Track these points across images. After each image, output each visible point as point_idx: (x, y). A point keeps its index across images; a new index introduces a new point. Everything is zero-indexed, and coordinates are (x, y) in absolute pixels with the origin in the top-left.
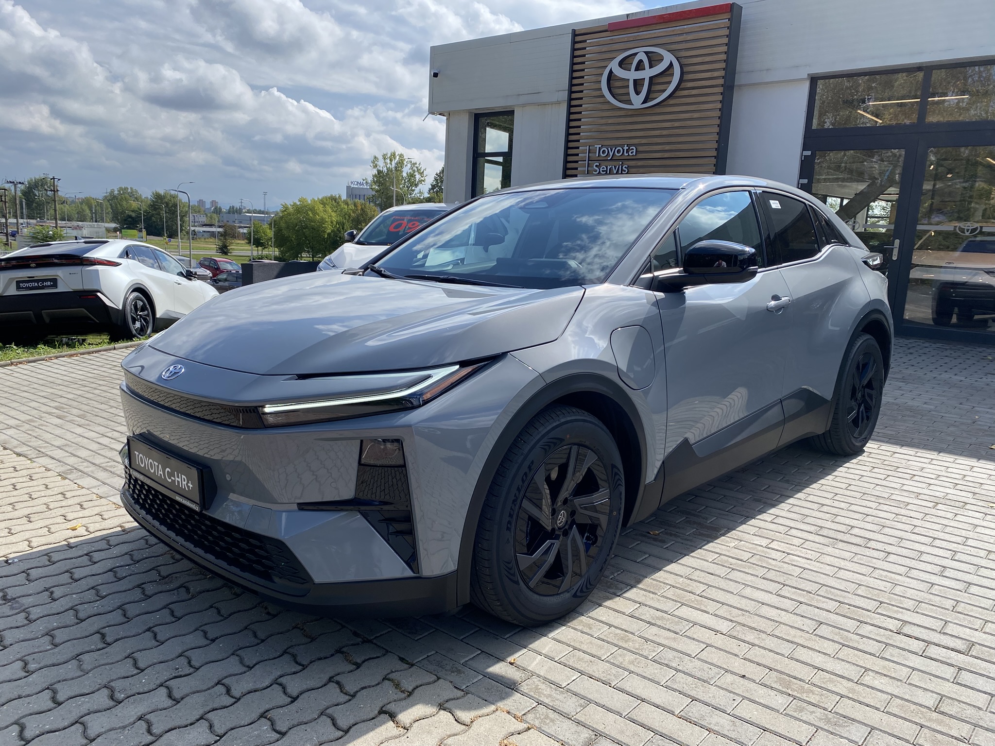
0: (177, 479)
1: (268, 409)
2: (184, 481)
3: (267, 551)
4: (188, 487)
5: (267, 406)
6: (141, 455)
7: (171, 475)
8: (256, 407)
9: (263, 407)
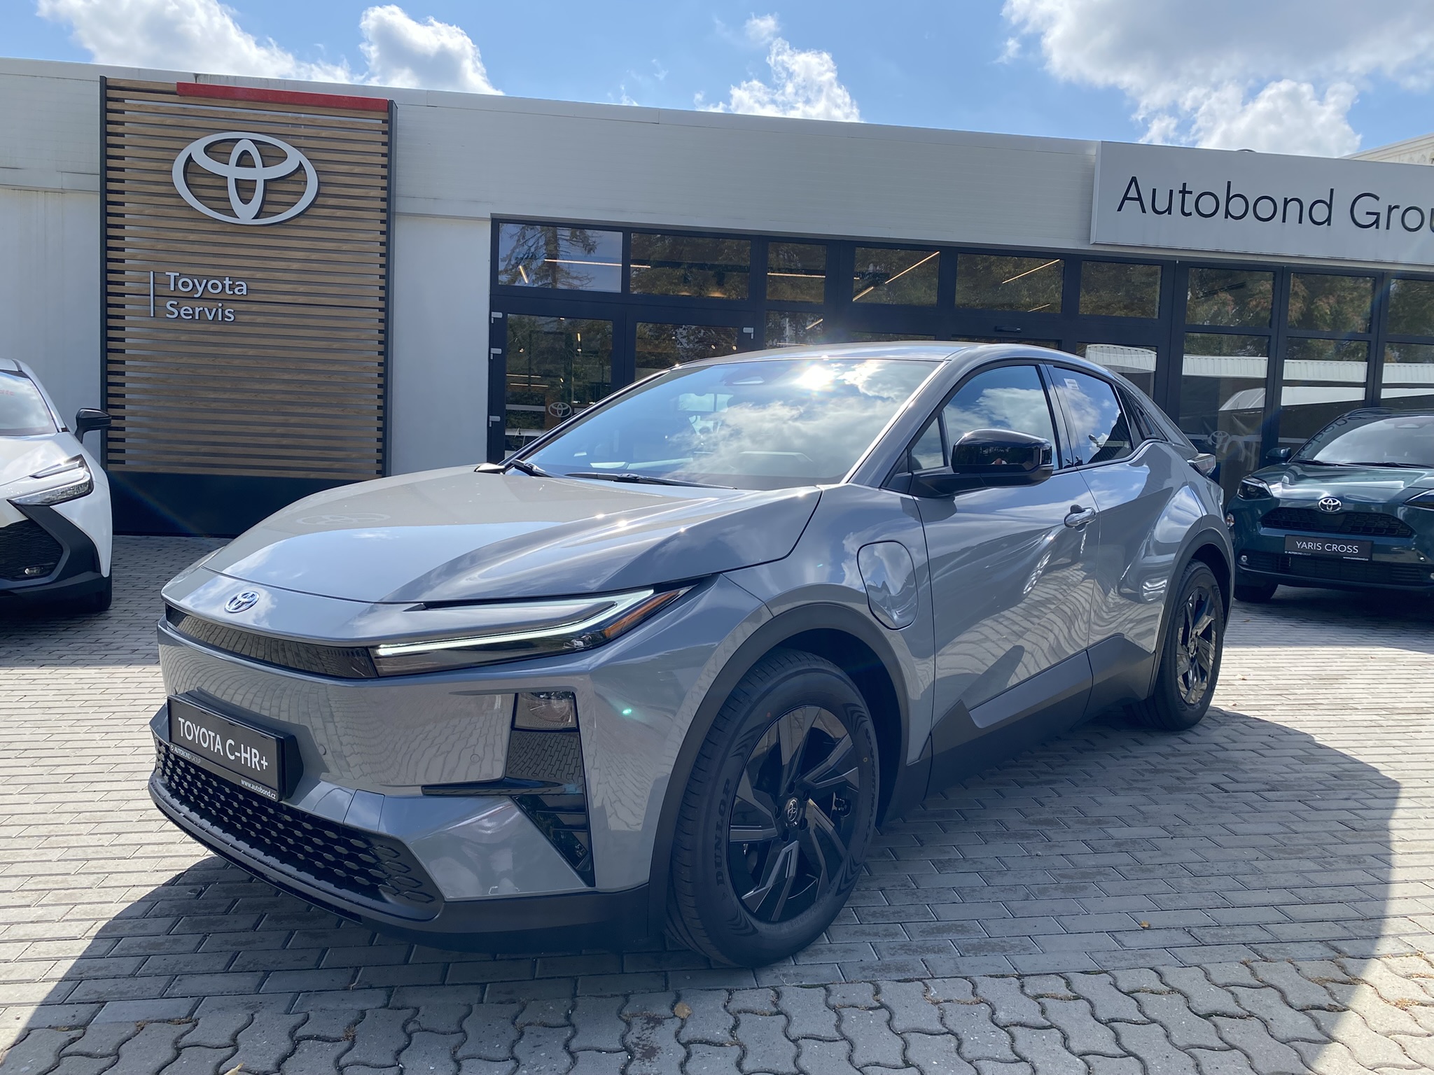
0: (244, 755)
1: (383, 651)
2: (255, 757)
3: (375, 857)
4: (261, 765)
5: (381, 646)
6: (188, 723)
7: (233, 749)
8: (366, 648)
9: (377, 647)
